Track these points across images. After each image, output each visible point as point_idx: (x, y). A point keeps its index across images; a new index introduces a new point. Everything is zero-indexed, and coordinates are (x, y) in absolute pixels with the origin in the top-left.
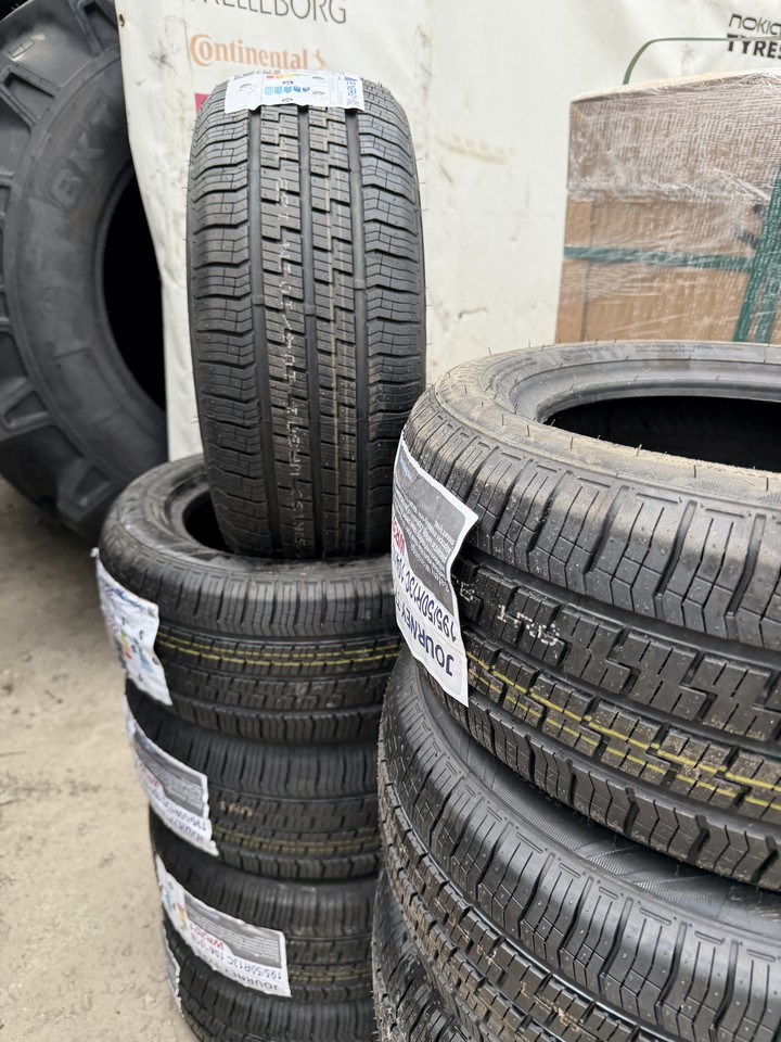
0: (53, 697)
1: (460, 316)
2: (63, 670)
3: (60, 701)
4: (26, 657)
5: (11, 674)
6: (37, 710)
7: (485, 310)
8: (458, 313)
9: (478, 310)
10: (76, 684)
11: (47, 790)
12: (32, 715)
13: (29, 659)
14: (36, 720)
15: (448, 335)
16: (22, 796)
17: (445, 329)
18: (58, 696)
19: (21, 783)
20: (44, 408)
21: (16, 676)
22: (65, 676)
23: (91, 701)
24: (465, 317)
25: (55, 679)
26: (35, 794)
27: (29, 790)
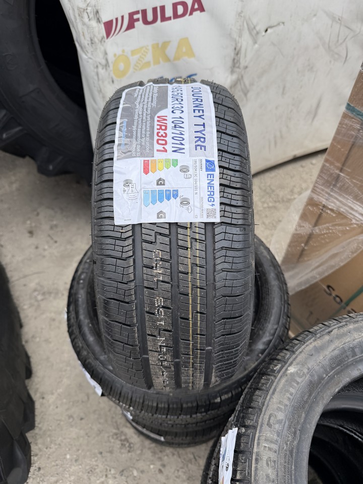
0: (52, 239)
1: (266, 31)
2: (55, 223)
3: (56, 242)
4: (35, 213)
5: (31, 224)
6: (46, 247)
7: (283, 23)
8: (265, 29)
9: (279, 24)
10: (62, 231)
11: (57, 293)
12: (45, 250)
13: (38, 214)
14: (46, 253)
15: (257, 46)
16: (47, 296)
17: (255, 42)
18: (55, 239)
19: (46, 289)
20: (20, 125)
21: (33, 225)
22: (56, 226)
23: (70, 242)
24: (269, 31)
25: (52, 228)
26: (53, 295)
27: (50, 293)
